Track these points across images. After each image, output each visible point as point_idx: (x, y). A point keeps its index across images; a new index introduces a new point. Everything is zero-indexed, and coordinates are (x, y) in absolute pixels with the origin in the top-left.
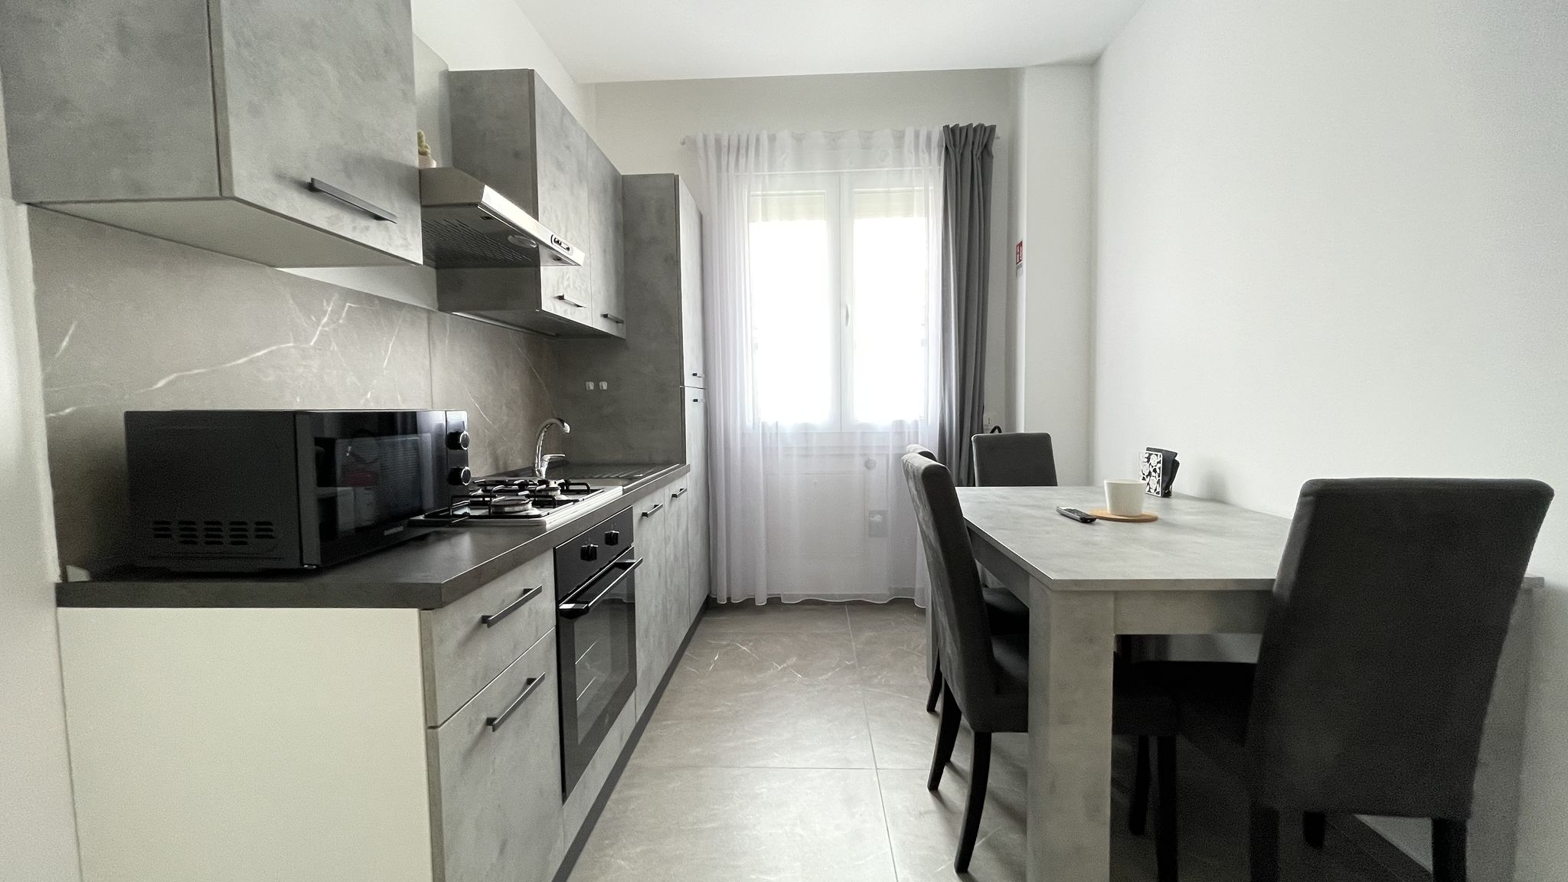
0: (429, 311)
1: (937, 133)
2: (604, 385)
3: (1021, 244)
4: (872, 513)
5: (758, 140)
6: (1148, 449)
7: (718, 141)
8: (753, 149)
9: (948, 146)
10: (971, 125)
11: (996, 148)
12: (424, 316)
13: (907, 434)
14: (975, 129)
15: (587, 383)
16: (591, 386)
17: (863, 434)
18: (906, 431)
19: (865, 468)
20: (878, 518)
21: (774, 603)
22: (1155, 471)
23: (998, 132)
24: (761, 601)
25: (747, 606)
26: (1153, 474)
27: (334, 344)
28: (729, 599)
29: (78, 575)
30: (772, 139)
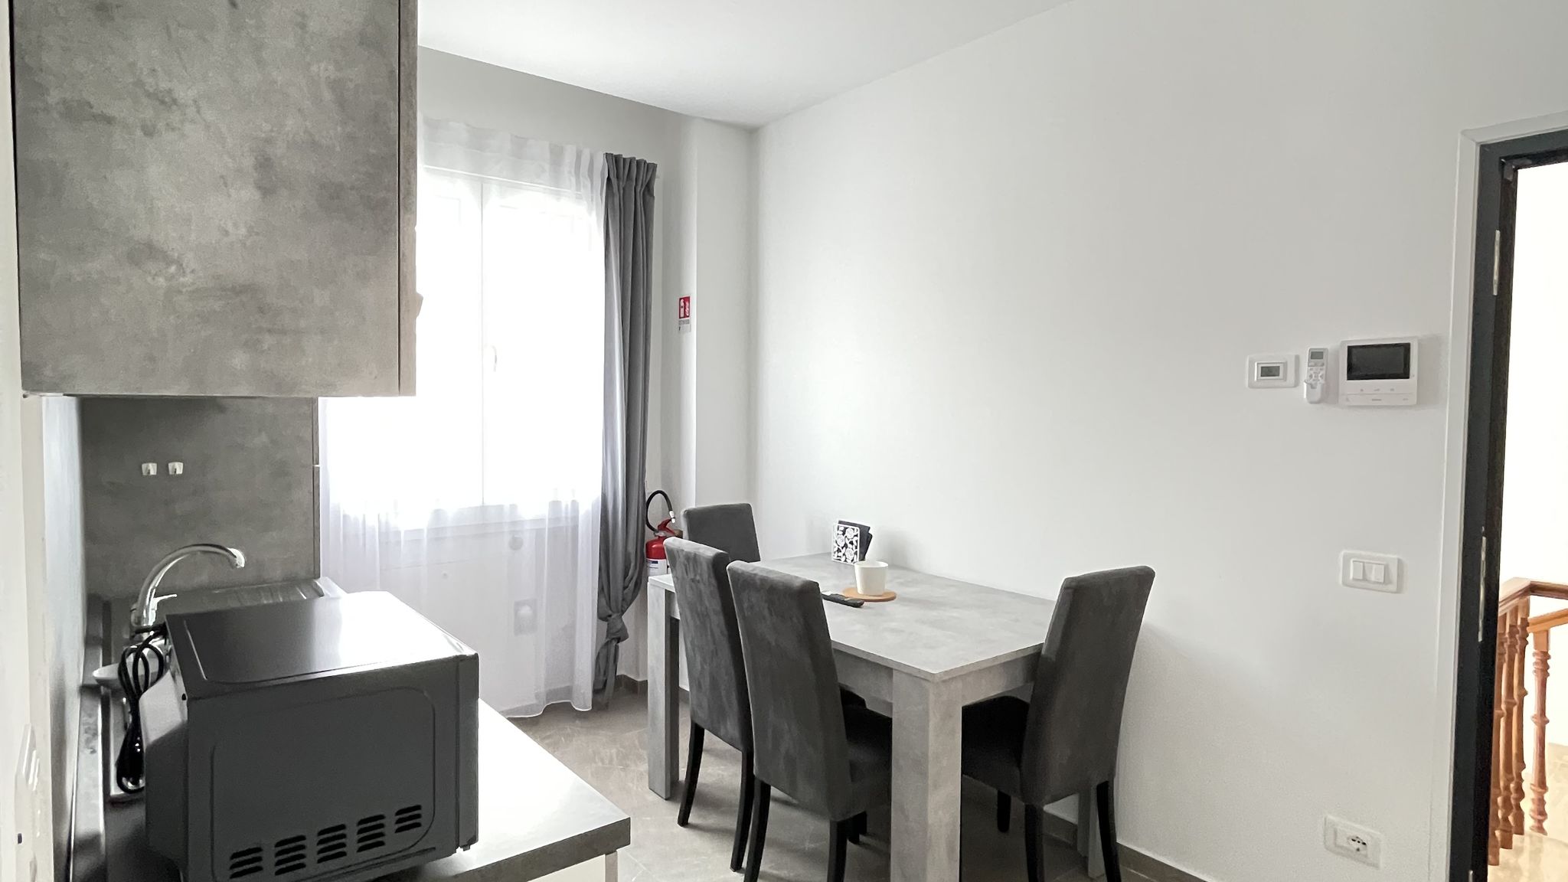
1: (600, 157)
3: (687, 299)
4: (519, 605)
6: (840, 522)
9: (612, 177)
10: (635, 158)
14: (638, 162)
19: (511, 550)
20: (527, 610)
22: (851, 543)
23: (659, 173)
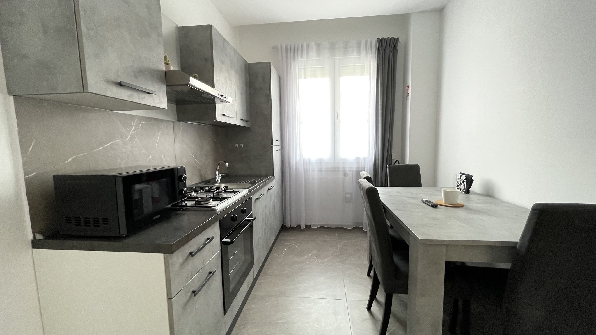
0: (173, 122)
1: (375, 42)
2: (242, 145)
3: (408, 87)
4: (346, 194)
5: (302, 46)
6: (460, 173)
7: (286, 48)
8: (300, 51)
9: (379, 47)
10: (389, 37)
11: (400, 47)
12: (172, 124)
13: (361, 163)
14: (390, 39)
15: (236, 145)
16: (237, 145)
17: (343, 163)
18: (361, 162)
19: (344, 176)
20: (349, 196)
21: (308, 227)
22: (463, 182)
23: (400, 40)
24: (303, 227)
25: (298, 228)
26: (462, 184)
27: (137, 138)
28: (291, 226)
29: (39, 237)
30: (308, 46)
